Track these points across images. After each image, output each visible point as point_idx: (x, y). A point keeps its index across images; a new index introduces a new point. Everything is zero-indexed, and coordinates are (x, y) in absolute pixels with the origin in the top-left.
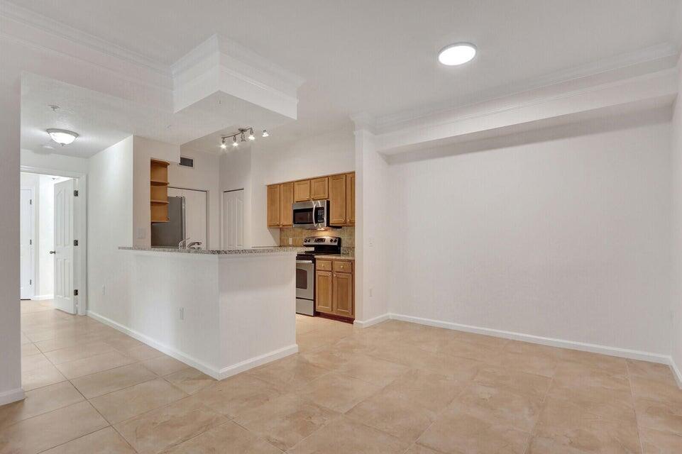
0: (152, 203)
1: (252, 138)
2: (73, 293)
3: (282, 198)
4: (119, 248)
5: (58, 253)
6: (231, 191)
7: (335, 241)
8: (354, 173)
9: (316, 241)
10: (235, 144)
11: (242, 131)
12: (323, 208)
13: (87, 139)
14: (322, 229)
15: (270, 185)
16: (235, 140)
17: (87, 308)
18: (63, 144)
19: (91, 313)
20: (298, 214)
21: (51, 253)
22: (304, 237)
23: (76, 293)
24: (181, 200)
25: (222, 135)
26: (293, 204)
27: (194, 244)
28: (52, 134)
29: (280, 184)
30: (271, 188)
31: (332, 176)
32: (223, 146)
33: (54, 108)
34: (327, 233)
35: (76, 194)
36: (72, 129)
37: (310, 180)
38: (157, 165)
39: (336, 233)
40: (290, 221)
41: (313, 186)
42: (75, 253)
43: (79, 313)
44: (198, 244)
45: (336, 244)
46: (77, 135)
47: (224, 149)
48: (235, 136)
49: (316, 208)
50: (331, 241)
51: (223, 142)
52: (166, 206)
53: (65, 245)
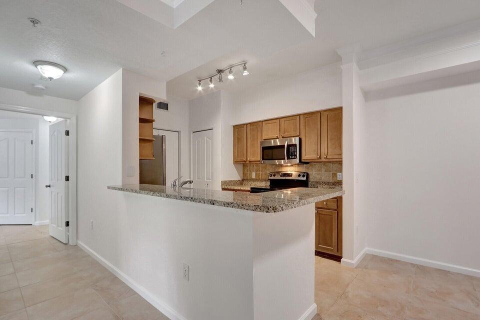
0: (140, 140)
1: (231, 77)
2: (64, 224)
3: (249, 136)
4: (109, 188)
5: (53, 186)
6: (200, 131)
7: (304, 176)
8: (341, 108)
9: (281, 176)
10: (212, 86)
11: (220, 71)
12: (295, 145)
13: (75, 75)
14: (289, 165)
15: (236, 126)
16: (211, 81)
17: (77, 238)
18: (51, 79)
19: (81, 243)
20: (266, 151)
21: (47, 186)
22: (268, 172)
23: (67, 224)
24: (162, 139)
25: (198, 78)
26: (262, 143)
27: (186, 183)
28: (39, 67)
29: (247, 124)
30: (238, 128)
31: (304, 114)
32: (200, 88)
33: (34, 22)
34: (292, 168)
35: (67, 133)
36: (59, 61)
37: (279, 118)
38: (145, 102)
39: (303, 169)
40: (259, 158)
41: (282, 125)
42: (67, 188)
43: (71, 243)
44: (190, 182)
45: (305, 179)
46: (65, 70)
47: (200, 91)
48: (211, 78)
49: (287, 145)
50: (299, 176)
51: (199, 84)
52: (151, 143)
53: (58, 180)
